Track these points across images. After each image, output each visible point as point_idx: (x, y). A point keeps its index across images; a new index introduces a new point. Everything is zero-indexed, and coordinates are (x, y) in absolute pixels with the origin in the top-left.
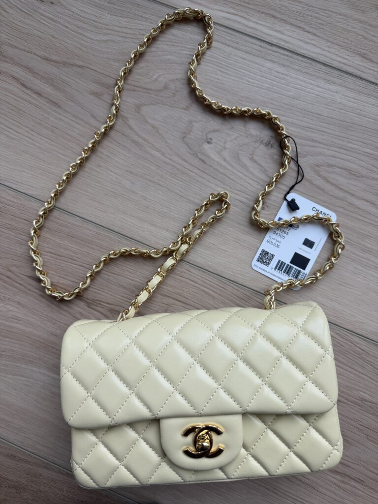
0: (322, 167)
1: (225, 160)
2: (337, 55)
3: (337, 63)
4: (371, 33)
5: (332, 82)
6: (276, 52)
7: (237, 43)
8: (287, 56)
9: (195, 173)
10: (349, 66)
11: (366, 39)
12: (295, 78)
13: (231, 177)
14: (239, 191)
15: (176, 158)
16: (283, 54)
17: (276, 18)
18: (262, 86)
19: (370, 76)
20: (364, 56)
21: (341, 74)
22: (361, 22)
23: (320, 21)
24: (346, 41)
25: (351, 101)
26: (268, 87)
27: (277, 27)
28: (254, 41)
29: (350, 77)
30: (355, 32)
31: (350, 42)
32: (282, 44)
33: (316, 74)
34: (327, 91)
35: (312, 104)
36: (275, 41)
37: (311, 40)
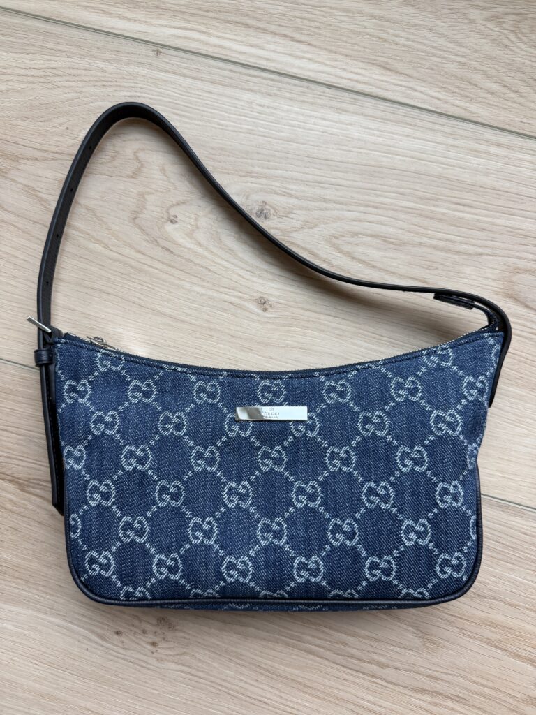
0: (343, 238)
1: (200, 245)
2: (344, 69)
3: (346, 81)
4: (391, 31)
5: (343, 110)
6: (255, 76)
7: (197, 70)
8: (273, 80)
9: (157, 269)
10: (365, 83)
11: (385, 41)
12: (288, 111)
13: (212, 269)
14: (226, 288)
15: (127, 251)
16: (265, 79)
17: (250, 27)
18: (241, 128)
19: (397, 94)
20: (385, 67)
21: (355, 97)
22: (375, 17)
23: (313, 24)
24: (356, 47)
25: (374, 135)
26: (249, 129)
27: (253, 40)
28: (221, 64)
29: (369, 100)
30: (367, 34)
31: (363, 49)
32: (263, 64)
33: (318, 101)
34: (337, 125)
35: (317, 146)
36: (252, 61)
37: (305, 52)
